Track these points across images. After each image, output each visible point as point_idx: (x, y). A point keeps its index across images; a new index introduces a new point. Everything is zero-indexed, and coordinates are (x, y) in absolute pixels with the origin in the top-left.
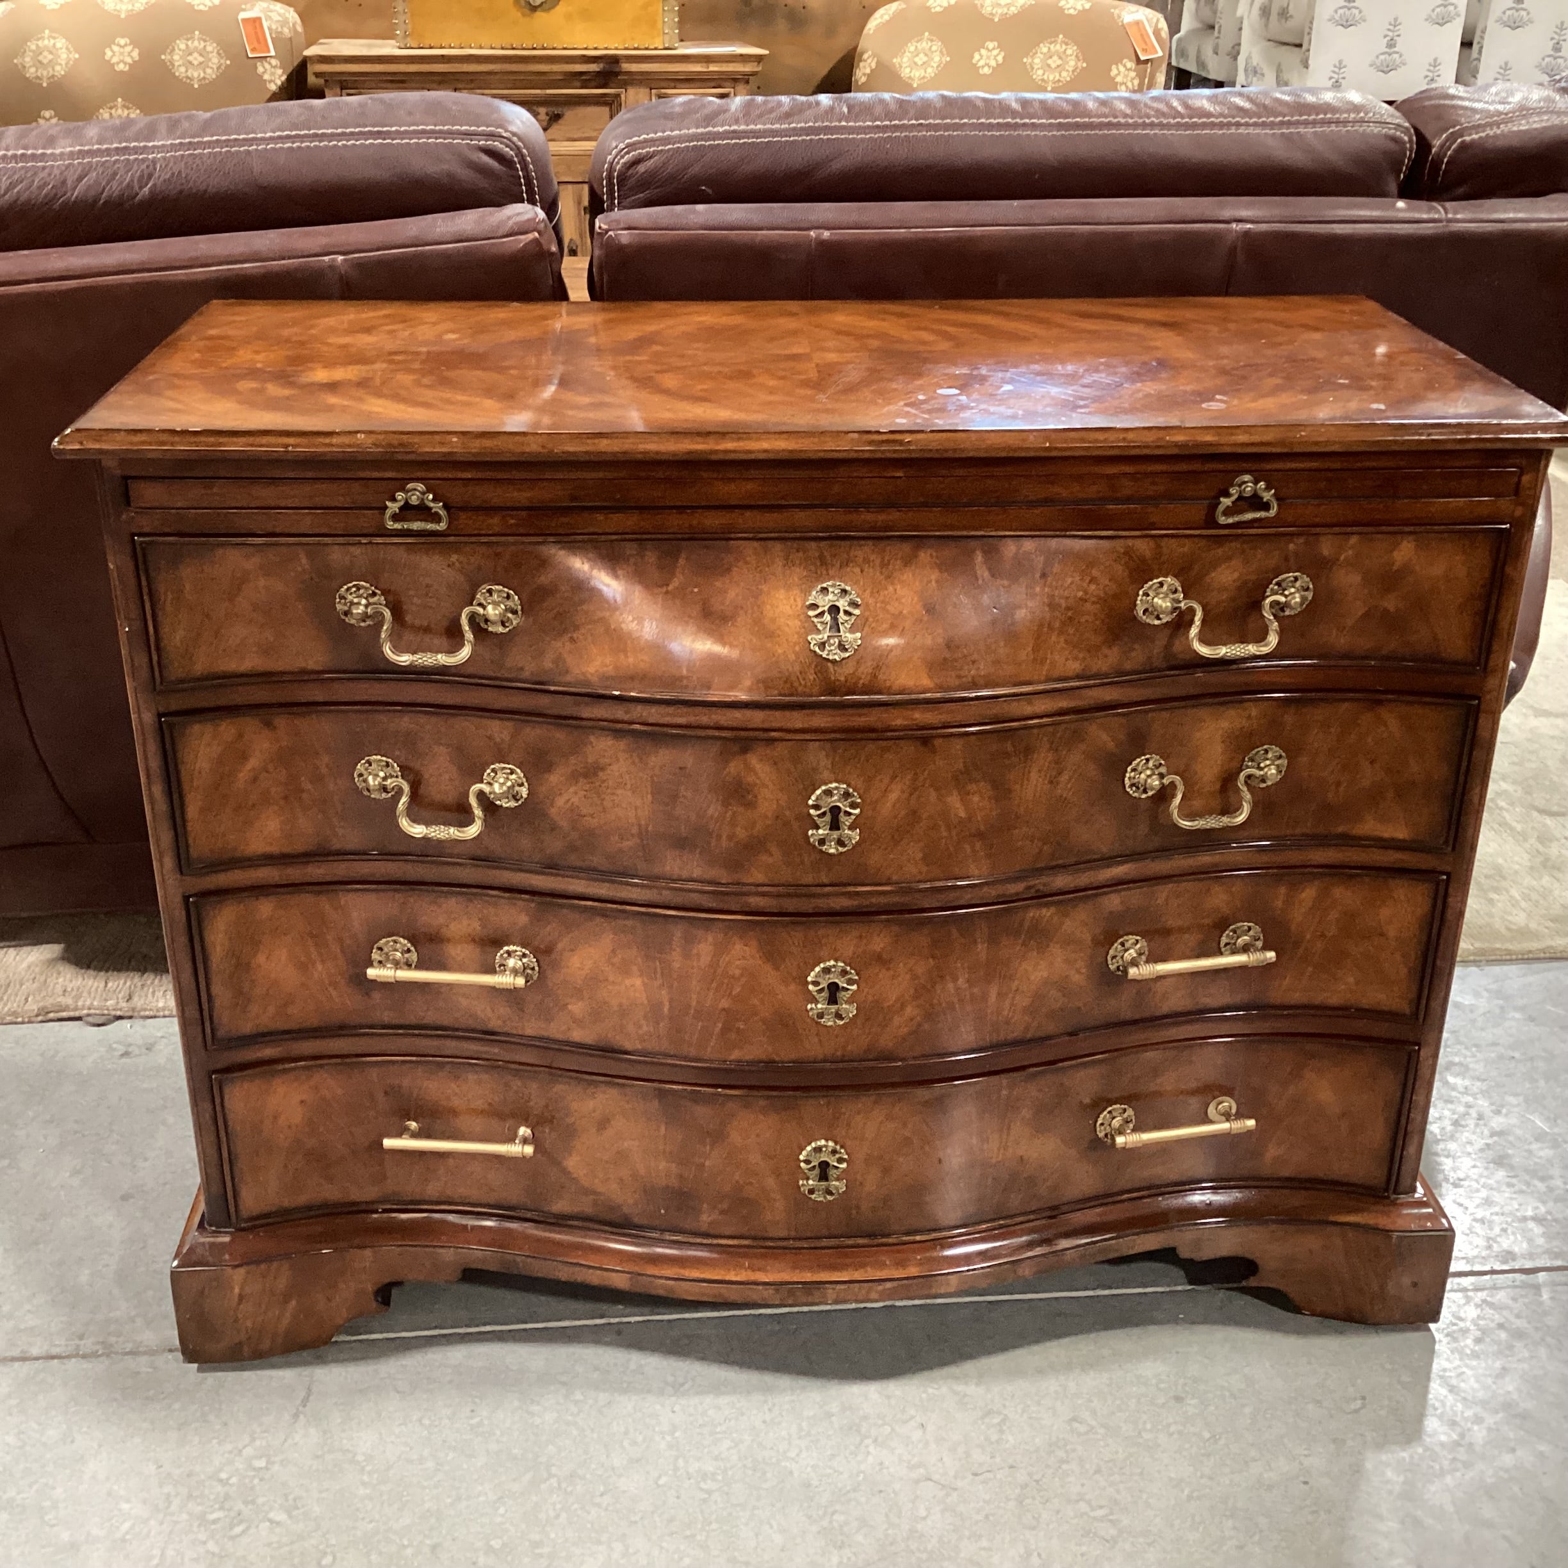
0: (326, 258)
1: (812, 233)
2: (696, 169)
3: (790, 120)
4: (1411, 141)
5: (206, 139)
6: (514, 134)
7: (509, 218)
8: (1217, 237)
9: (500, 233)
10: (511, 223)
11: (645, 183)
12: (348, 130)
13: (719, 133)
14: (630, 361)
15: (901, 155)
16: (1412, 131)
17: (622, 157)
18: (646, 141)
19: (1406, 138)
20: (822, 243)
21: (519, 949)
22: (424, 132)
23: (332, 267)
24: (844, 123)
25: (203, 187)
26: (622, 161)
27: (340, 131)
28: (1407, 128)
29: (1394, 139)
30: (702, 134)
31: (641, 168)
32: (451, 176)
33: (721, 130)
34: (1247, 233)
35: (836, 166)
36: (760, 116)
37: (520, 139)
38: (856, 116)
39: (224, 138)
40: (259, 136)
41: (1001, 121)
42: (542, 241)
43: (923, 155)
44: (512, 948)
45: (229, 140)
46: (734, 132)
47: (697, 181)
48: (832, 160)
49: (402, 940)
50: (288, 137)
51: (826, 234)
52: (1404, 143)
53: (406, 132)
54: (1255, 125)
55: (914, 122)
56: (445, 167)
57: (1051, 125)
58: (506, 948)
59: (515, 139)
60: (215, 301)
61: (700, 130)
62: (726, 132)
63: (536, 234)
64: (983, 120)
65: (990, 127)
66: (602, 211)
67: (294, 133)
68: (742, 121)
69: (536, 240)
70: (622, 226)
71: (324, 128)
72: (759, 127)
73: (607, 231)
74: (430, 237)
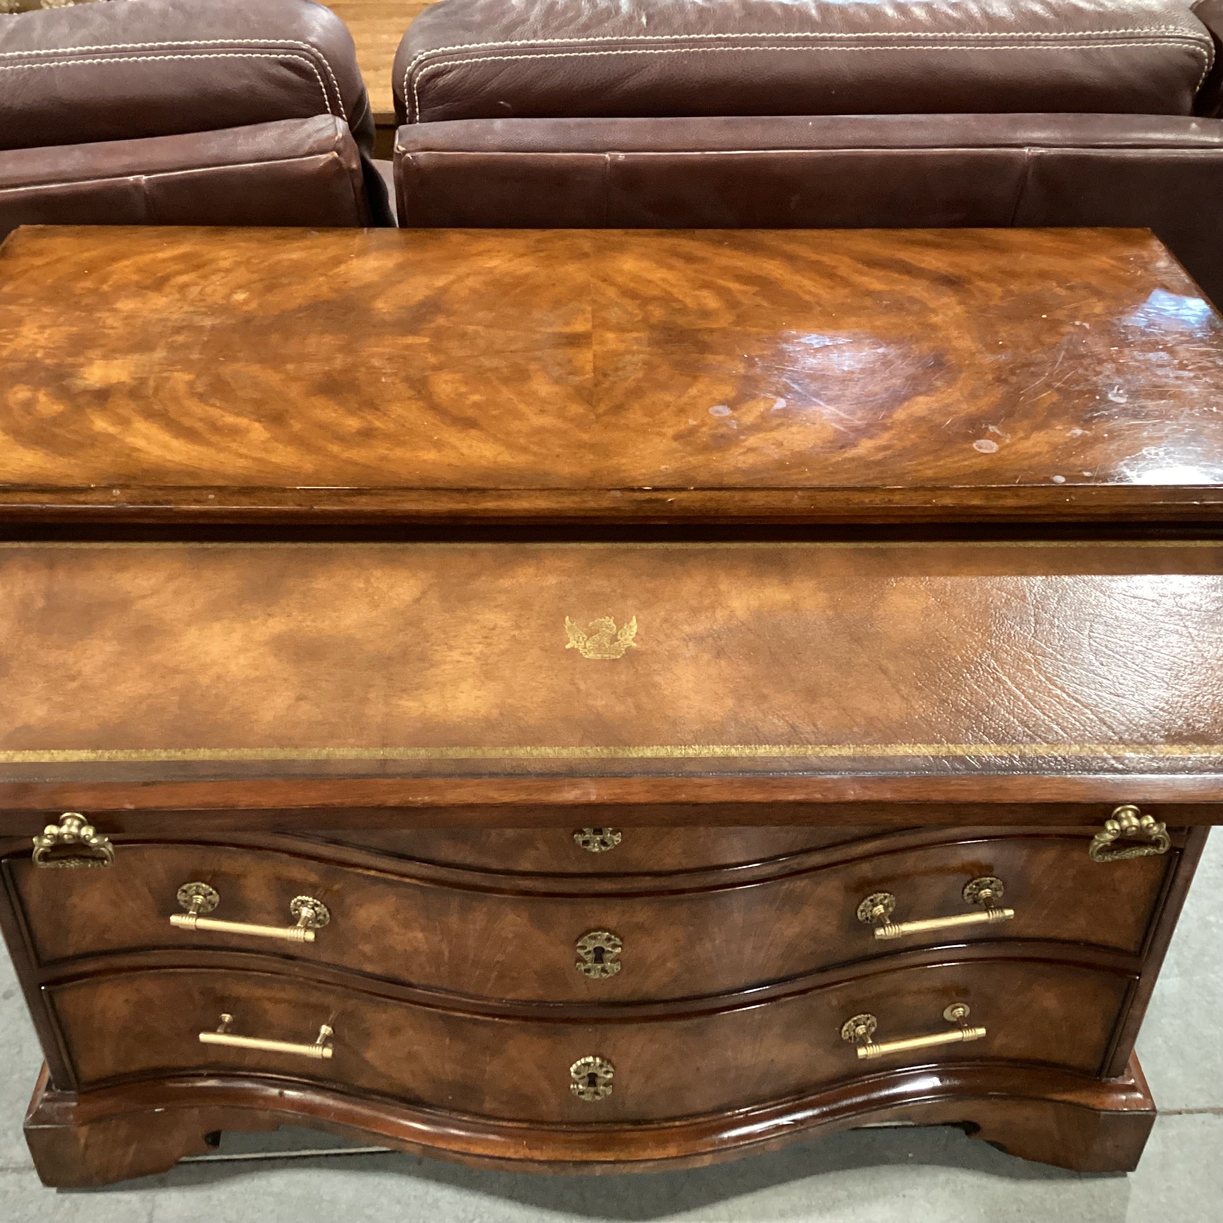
0: (131, 178)
1: (607, 156)
2: (494, 84)
3: (589, 32)
4: (1209, 57)
5: (8, 54)
6: (313, 45)
7: (309, 136)
8: (1010, 160)
9: (301, 151)
10: (311, 141)
11: (446, 95)
12: (147, 45)
13: (516, 47)
14: (408, 347)
15: (700, 71)
16: (1212, 44)
17: (421, 70)
18: (444, 54)
19: (1205, 53)
20: (616, 166)
21: (310, 899)
22: (223, 46)
23: (136, 186)
24: (641, 37)
25: (7, 104)
26: (421, 73)
27: (139, 45)
28: (1207, 42)
29: (1194, 55)
30: (500, 48)
31: (441, 81)
32: (251, 90)
33: (519, 43)
34: (1039, 158)
35: (633, 83)
36: (558, 29)
37: (320, 50)
38: (656, 28)
39: (26, 53)
40: (60, 50)
41: (799, 34)
42: (342, 159)
43: (721, 70)
44: (304, 898)
45: (30, 56)
46: (533, 46)
47: (498, 94)
48: (628, 77)
49: (204, 885)
50: (89, 52)
51: (621, 156)
52: (1204, 58)
53: (206, 46)
54: (1056, 39)
55: (712, 36)
56: (245, 82)
57: (849, 39)
58: (299, 898)
59: (314, 50)
60: (22, 227)
61: (497, 44)
62: (523, 46)
63: (336, 154)
64: (782, 34)
65: (788, 41)
66: (405, 123)
67: (94, 48)
68: (539, 34)
69: (335, 161)
70: (419, 147)
71: (125, 42)
72: (556, 41)
73: (405, 153)
74: (232, 155)
